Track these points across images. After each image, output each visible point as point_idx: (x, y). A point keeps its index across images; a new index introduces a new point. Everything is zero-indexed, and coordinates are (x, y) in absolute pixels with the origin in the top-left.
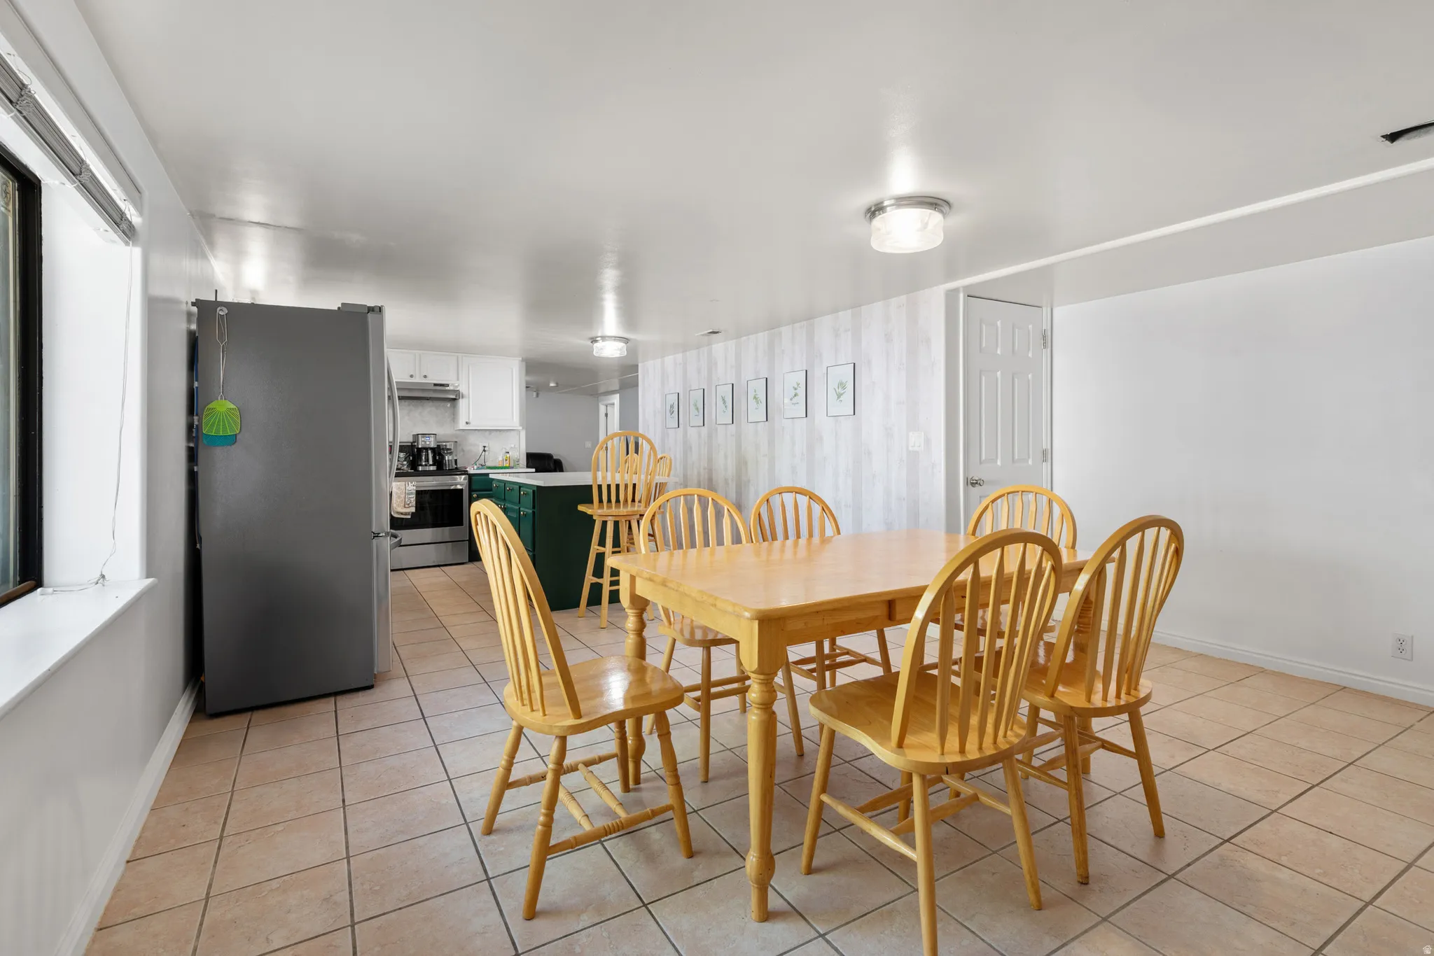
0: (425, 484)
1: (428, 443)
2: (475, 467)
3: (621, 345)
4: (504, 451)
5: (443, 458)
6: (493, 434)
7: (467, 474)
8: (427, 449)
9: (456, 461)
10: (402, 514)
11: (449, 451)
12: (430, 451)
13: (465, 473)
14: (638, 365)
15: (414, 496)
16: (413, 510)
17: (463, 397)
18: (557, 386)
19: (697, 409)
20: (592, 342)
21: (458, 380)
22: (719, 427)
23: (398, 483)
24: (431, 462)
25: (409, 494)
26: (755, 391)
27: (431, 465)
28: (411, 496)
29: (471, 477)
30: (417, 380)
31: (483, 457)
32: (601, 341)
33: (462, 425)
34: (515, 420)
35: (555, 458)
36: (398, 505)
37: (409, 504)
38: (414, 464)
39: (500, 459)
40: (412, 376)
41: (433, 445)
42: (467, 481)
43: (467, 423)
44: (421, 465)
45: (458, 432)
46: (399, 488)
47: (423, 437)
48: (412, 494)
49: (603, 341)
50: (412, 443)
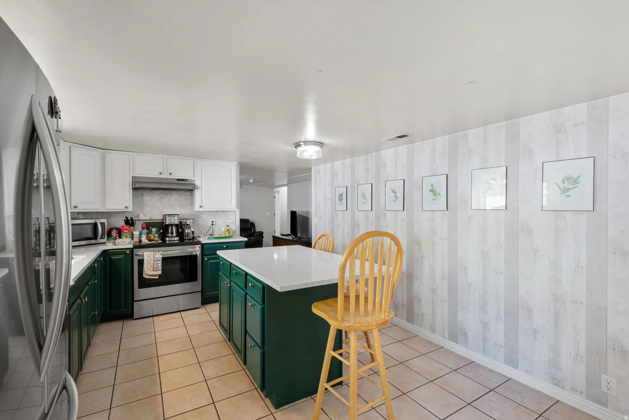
0: (169, 252)
1: (173, 221)
2: (206, 237)
3: (317, 148)
4: (225, 224)
5: (183, 231)
6: (219, 213)
7: (201, 244)
8: (172, 225)
9: (193, 232)
10: (152, 275)
11: (188, 226)
12: (174, 227)
13: (198, 243)
14: (311, 168)
15: (160, 262)
16: (160, 272)
17: (197, 189)
18: (254, 182)
19: (365, 198)
20: (296, 147)
21: (194, 176)
22: (387, 213)
23: (149, 253)
24: (175, 235)
25: (157, 261)
26: (432, 185)
27: (175, 237)
28: (158, 262)
29: (203, 246)
30: (165, 176)
31: (211, 229)
32: (303, 145)
33: (197, 208)
34: (233, 204)
35: (251, 221)
36: (149, 270)
37: (156, 269)
38: (163, 236)
39: (223, 230)
40: (161, 173)
41: (177, 222)
42: (200, 249)
43: (200, 207)
44: (168, 237)
45: (195, 212)
46: (149, 257)
47: (169, 217)
48: (159, 260)
49: (305, 146)
50: (162, 220)
